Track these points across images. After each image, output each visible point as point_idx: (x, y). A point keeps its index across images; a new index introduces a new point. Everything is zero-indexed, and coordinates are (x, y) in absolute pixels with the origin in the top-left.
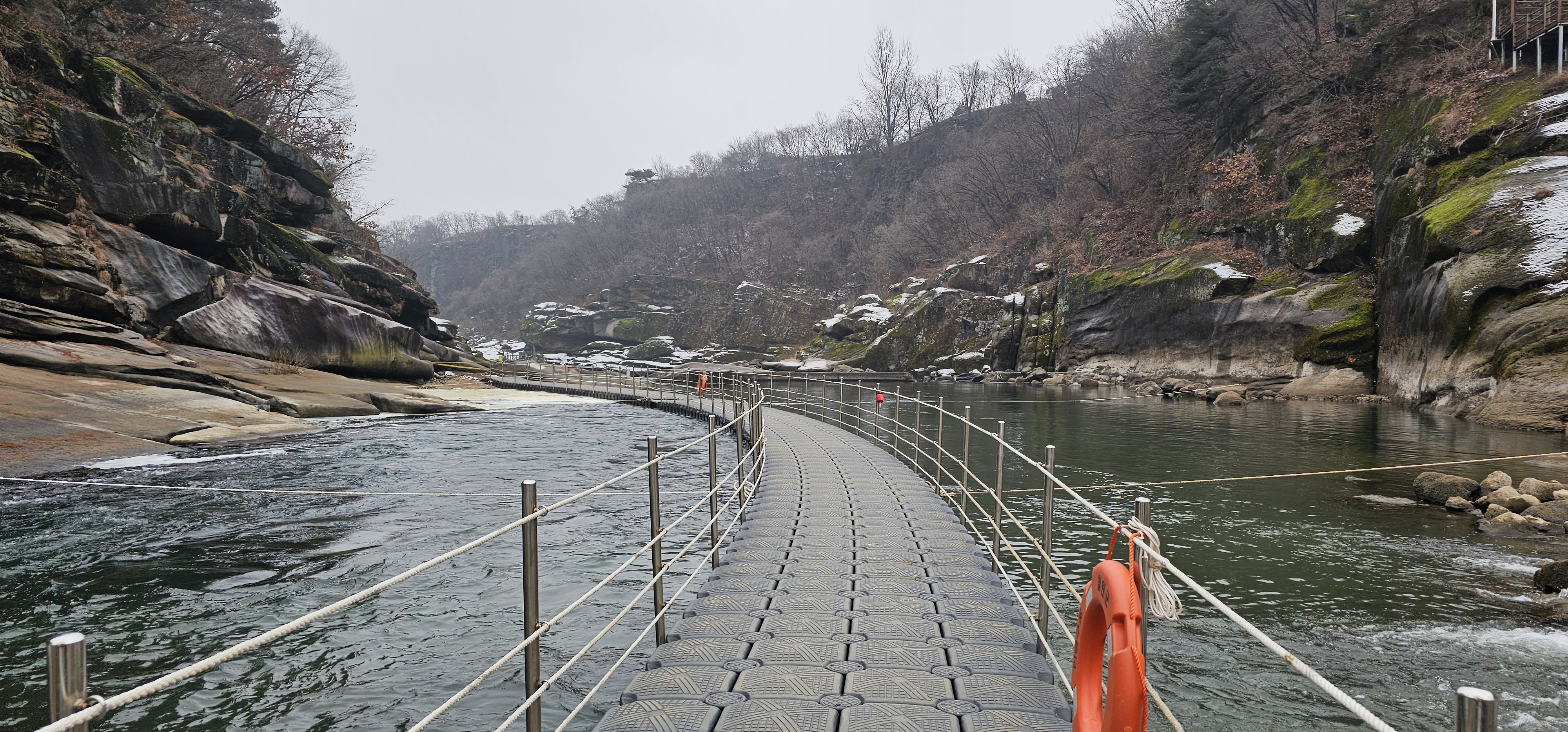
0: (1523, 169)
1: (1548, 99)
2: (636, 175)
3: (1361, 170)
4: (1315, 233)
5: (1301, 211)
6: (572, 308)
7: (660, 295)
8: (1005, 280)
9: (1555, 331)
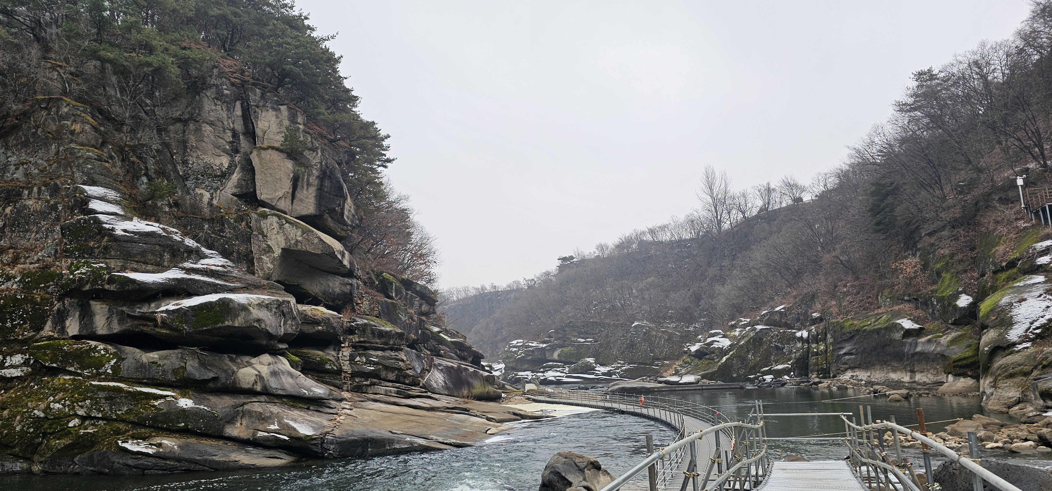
0: (1021, 284)
1: (1040, 244)
2: (564, 259)
3: (972, 270)
4: (949, 304)
5: (942, 292)
6: (532, 343)
7: (584, 332)
8: (798, 320)
9: (1013, 368)
